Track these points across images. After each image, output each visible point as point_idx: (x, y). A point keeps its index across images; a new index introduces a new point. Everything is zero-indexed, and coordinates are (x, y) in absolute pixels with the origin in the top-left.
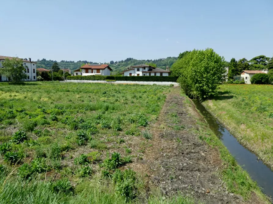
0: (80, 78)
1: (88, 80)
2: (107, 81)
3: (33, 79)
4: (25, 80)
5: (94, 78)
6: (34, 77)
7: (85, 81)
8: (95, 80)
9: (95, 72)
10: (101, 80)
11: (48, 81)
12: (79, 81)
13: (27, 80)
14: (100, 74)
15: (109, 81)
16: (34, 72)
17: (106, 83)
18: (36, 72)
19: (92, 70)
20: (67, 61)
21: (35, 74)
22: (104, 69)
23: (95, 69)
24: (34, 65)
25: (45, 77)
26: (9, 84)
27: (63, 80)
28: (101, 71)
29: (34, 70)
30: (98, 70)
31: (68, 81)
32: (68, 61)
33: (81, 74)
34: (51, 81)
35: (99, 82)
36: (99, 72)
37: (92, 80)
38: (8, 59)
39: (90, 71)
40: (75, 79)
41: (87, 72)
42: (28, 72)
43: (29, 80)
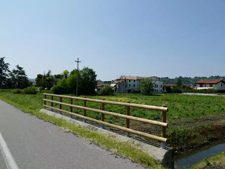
0: (194, 92)
1: (200, 93)
2: (218, 94)
3: (160, 92)
4: (155, 92)
5: (205, 91)
6: (161, 90)
7: (198, 94)
8: (206, 93)
9: (208, 87)
10: (212, 93)
11: (170, 93)
12: (193, 94)
13: (156, 92)
14: (213, 88)
15: (219, 94)
16: (161, 87)
17: (217, 96)
18: (162, 87)
19: (206, 84)
20: (199, 77)
21: (162, 89)
22: (217, 83)
23: (208, 84)
24: (161, 82)
25: (169, 90)
26: (143, 95)
27: (181, 93)
28: (214, 85)
29: (161, 85)
30: (211, 85)
31: (185, 94)
32: (201, 77)
33: (196, 88)
34: (172, 94)
35: (210, 95)
36: (212, 87)
37: (204, 93)
38: (143, 79)
39: (204, 85)
40: (190, 92)
41: (201, 86)
42: (157, 87)
43: (158, 92)
